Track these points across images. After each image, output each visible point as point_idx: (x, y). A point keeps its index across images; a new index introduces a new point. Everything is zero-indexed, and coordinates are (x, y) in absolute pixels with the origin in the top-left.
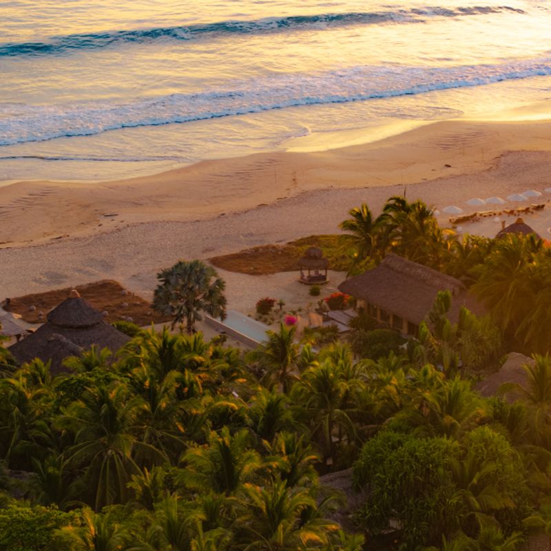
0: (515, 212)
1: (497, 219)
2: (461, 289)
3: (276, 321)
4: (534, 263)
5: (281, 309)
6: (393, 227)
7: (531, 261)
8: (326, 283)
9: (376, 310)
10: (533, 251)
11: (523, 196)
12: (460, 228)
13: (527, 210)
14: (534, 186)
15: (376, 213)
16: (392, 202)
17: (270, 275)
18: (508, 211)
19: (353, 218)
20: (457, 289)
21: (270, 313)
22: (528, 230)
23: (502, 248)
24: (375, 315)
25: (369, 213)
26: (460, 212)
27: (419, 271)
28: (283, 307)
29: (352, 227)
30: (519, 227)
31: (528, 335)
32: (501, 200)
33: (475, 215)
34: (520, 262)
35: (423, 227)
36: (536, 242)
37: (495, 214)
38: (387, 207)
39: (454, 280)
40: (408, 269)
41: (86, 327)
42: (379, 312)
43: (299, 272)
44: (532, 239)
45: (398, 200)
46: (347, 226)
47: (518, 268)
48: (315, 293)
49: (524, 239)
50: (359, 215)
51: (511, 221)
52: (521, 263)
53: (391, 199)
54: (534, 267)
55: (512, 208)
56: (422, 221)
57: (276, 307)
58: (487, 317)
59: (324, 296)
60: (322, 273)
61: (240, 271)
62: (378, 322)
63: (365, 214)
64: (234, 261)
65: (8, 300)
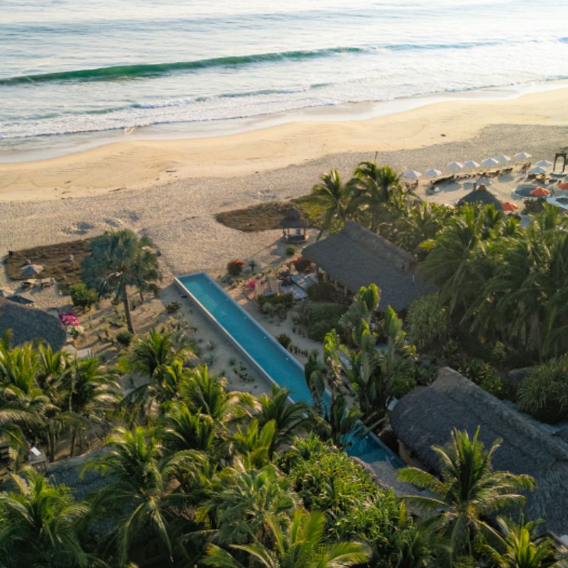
0: (487, 174)
3: (242, 283)
5: (253, 269)
6: (363, 192)
8: (304, 242)
9: (334, 279)
13: (497, 173)
15: (345, 178)
16: (364, 166)
17: (260, 232)
18: (481, 173)
19: (323, 183)
20: (407, 264)
21: (241, 273)
24: (333, 282)
25: (337, 177)
26: (438, 175)
28: (255, 267)
29: (323, 192)
30: (481, 194)
33: (453, 176)
34: (470, 242)
35: (387, 194)
37: (470, 176)
38: (358, 171)
40: (363, 238)
42: (336, 281)
43: (282, 230)
45: (369, 164)
47: (468, 248)
50: (327, 179)
52: (473, 241)
53: (362, 163)
55: (486, 170)
56: (386, 186)
57: (246, 268)
58: (436, 297)
59: (295, 258)
60: (302, 232)
61: (236, 228)
62: (334, 290)
63: (334, 179)
64: (237, 217)
65: (11, 253)
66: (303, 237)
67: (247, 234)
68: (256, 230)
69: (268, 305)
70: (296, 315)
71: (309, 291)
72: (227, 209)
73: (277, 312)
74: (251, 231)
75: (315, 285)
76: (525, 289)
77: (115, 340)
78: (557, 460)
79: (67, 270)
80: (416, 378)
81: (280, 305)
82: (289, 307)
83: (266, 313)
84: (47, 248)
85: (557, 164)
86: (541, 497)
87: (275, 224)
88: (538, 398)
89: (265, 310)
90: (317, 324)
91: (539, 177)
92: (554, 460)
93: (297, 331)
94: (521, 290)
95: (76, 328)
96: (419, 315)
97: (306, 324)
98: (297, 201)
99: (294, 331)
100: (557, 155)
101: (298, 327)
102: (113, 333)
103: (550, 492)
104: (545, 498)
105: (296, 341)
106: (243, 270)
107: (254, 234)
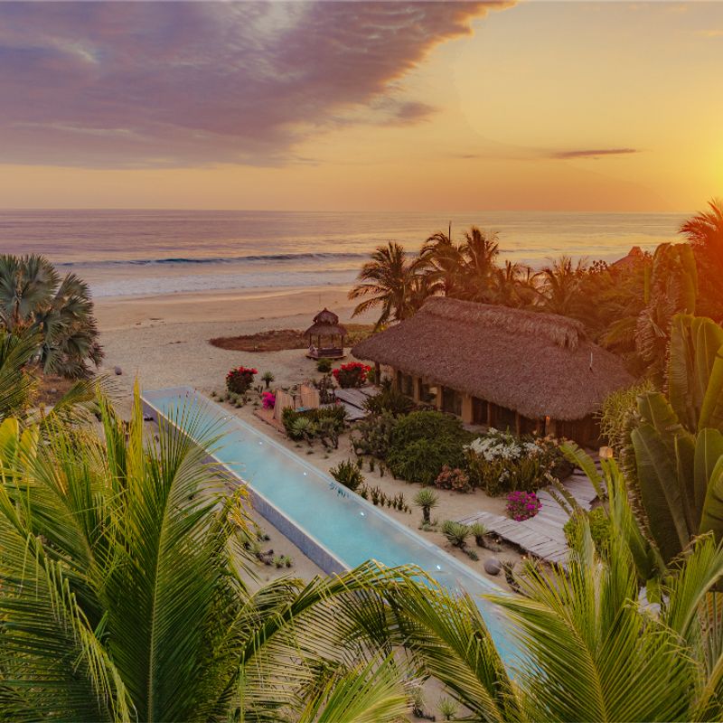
3: (252, 402)
5: (268, 386)
8: (342, 359)
17: (274, 352)
21: (248, 391)
24: (410, 392)
28: (271, 384)
38: (426, 250)
39: (565, 319)
42: (416, 385)
48: (324, 369)
64: (239, 342)
66: (341, 352)
67: (256, 354)
69: (302, 423)
73: (321, 434)
74: (261, 351)
83: (298, 439)
93: (366, 465)
97: (382, 456)
99: (361, 464)
101: (366, 459)
105: (370, 480)
106: (253, 385)
107: (265, 354)
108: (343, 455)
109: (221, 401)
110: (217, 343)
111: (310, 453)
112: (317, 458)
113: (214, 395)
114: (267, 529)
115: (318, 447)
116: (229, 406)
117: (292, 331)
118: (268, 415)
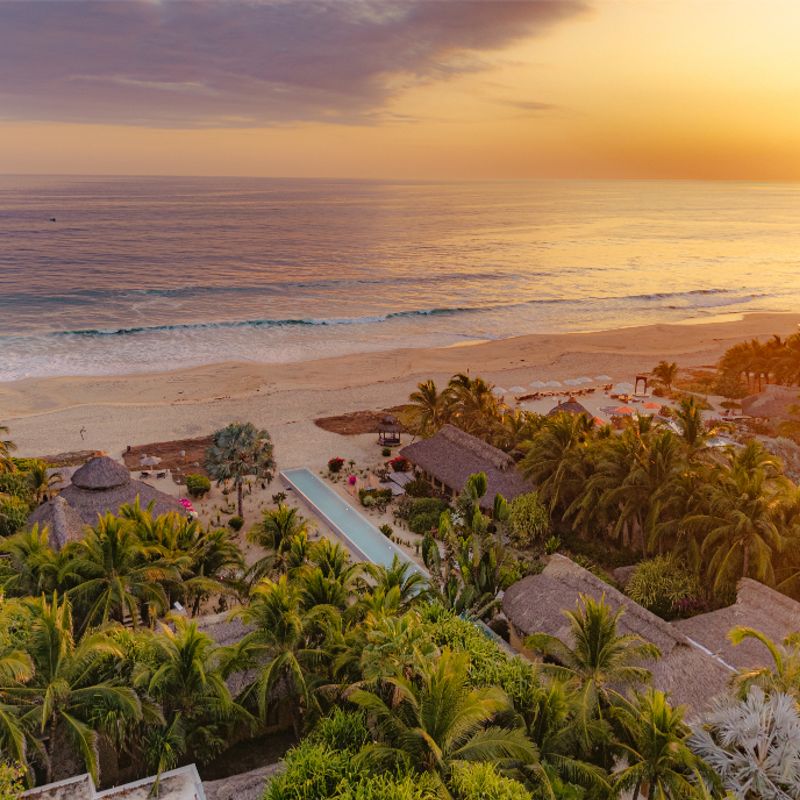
0: (570, 393)
1: (555, 398)
2: (510, 463)
3: (342, 479)
4: (586, 444)
5: (351, 468)
6: (457, 400)
7: (582, 440)
8: (399, 445)
9: (431, 477)
10: (585, 431)
11: (577, 382)
12: (523, 404)
13: (580, 393)
14: (587, 375)
15: (441, 387)
16: (457, 378)
17: (356, 436)
18: (564, 392)
19: (420, 391)
20: (505, 463)
21: (340, 471)
22: (580, 408)
23: (552, 426)
24: (430, 480)
25: (434, 388)
26: (523, 392)
27: (471, 442)
28: (354, 466)
29: (419, 399)
30: (571, 404)
31: (578, 520)
32: (559, 384)
33: (537, 394)
34: (570, 442)
35: (481, 402)
36: (588, 421)
37: (553, 394)
38: (452, 383)
39: (503, 454)
40: (461, 440)
41: (104, 489)
42: (433, 479)
43: (378, 434)
44: (584, 418)
45: (462, 377)
46: (414, 397)
47: (567, 448)
48: (386, 454)
49: (576, 417)
50: (424, 388)
51: (565, 400)
53: (456, 376)
54: (585, 448)
55: (568, 390)
56: (480, 395)
57: (346, 465)
58: (534, 494)
59: (392, 458)
60: (397, 436)
61: (335, 431)
62: (431, 488)
63: (430, 388)
64: (334, 422)
65: (129, 448)
66: (398, 441)
67: (345, 437)
68: (352, 433)
69: (369, 498)
70: (397, 508)
71: (408, 488)
72: (323, 416)
73: (378, 505)
74: (348, 434)
75: (414, 482)
76: (627, 486)
77: (227, 525)
78: (678, 644)
79: (179, 463)
80: (521, 572)
81: (380, 498)
82: (389, 501)
83: (366, 506)
84: (161, 444)
85: (638, 388)
86: (665, 681)
87: (369, 428)
88: (647, 595)
89: (365, 503)
90: (419, 516)
91: (623, 398)
92: (674, 643)
93: (397, 523)
94: (623, 487)
95: (192, 513)
96: (519, 512)
97: (406, 518)
98: (389, 411)
99: (395, 523)
100: (638, 379)
101: (398, 520)
102: (226, 519)
103: (674, 677)
104: (669, 682)
105: (397, 532)
106: (343, 467)
107: (350, 437)
108: (387, 519)
109: (326, 477)
110: (319, 423)
111: (371, 515)
112: (375, 519)
113: (321, 473)
114: (349, 552)
115: (376, 511)
116: (330, 482)
117: (370, 412)
118: (351, 489)
